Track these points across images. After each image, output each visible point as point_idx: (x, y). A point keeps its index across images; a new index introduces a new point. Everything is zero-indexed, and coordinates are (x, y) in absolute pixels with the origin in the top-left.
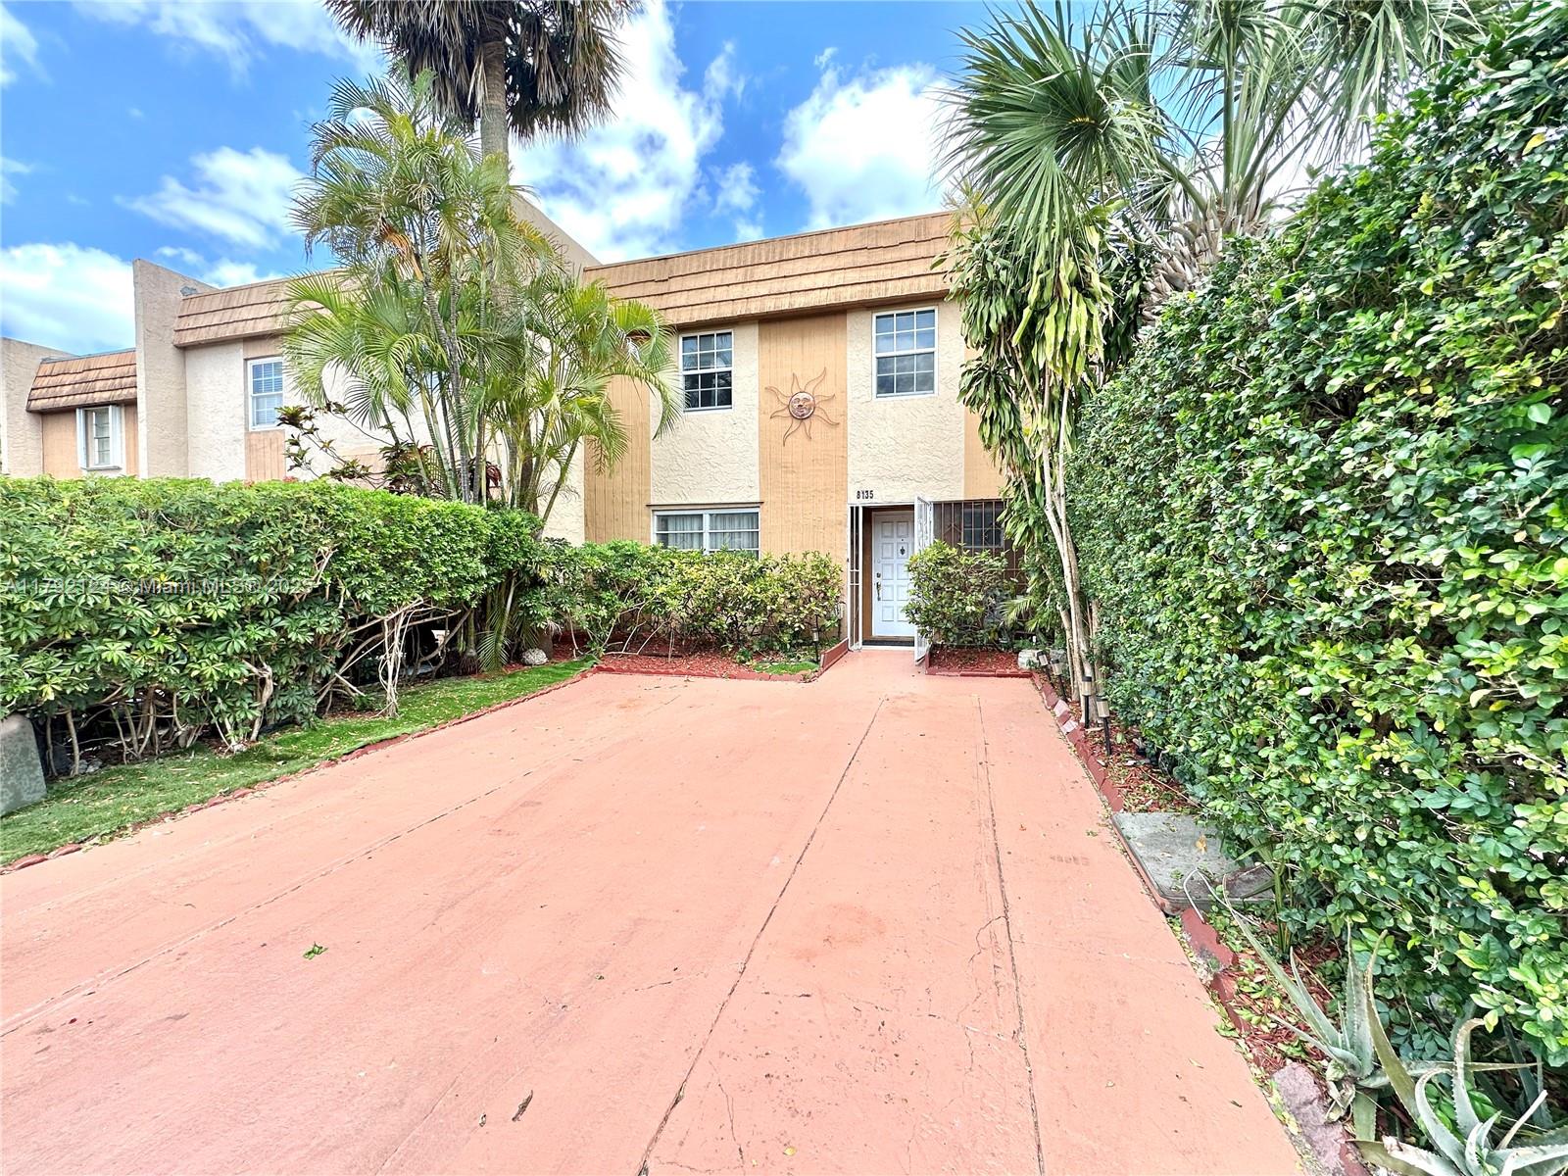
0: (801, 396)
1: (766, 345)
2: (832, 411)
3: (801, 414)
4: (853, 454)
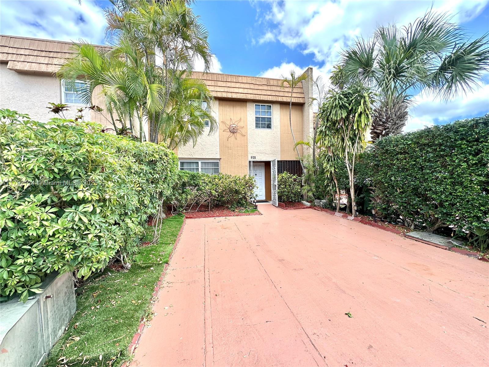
0: (234, 126)
1: (221, 108)
2: (243, 131)
3: (233, 131)
4: (250, 145)
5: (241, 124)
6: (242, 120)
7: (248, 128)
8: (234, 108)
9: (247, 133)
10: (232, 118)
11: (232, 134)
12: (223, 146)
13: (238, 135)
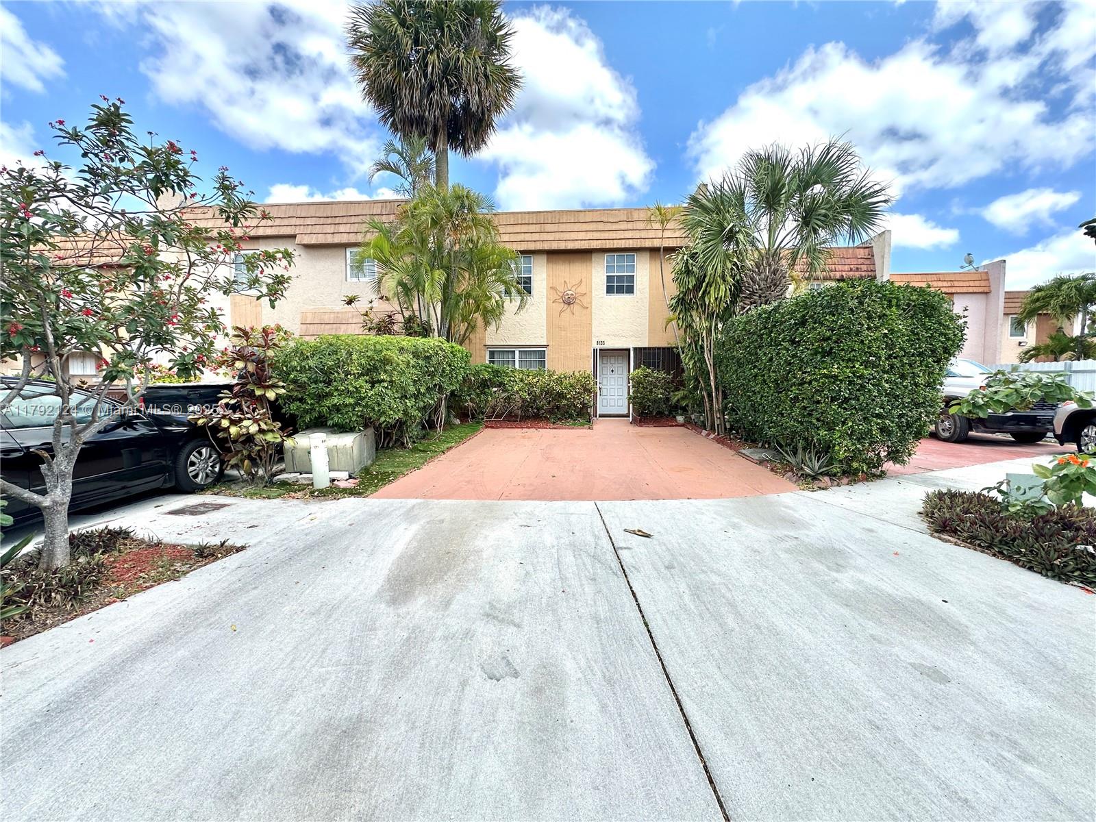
0: (570, 292)
1: (550, 265)
2: (585, 301)
3: (569, 302)
4: (594, 323)
5: (581, 290)
6: (584, 283)
7: (593, 295)
8: (571, 265)
9: (591, 303)
10: (567, 281)
11: (566, 306)
12: (551, 326)
13: (576, 307)
